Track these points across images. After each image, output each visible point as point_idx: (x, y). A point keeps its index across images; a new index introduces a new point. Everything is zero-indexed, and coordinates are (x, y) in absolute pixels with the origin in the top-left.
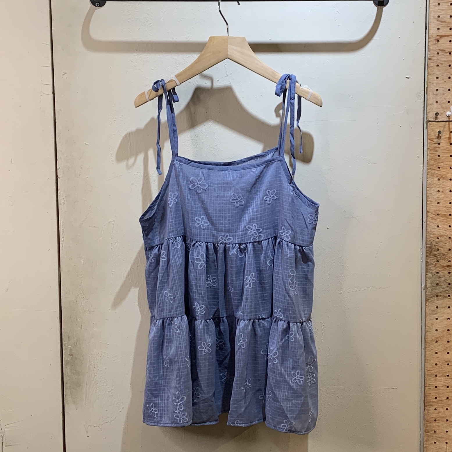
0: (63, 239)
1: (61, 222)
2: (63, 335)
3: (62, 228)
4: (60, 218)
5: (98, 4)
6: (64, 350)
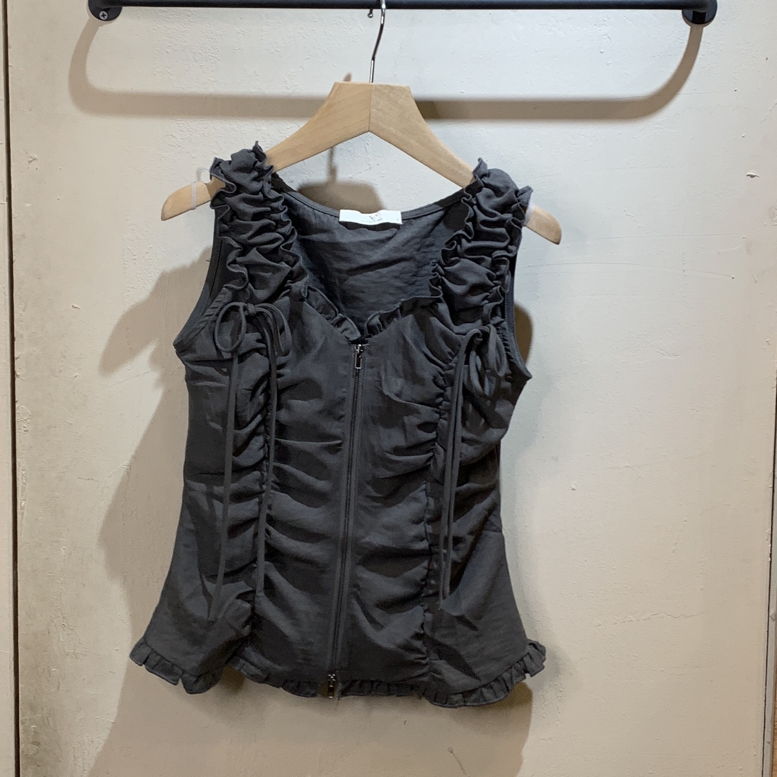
0: (23, 504)
1: (21, 468)
2: (20, 702)
3: (21, 480)
4: (18, 460)
5: (105, 13)
6: (22, 733)
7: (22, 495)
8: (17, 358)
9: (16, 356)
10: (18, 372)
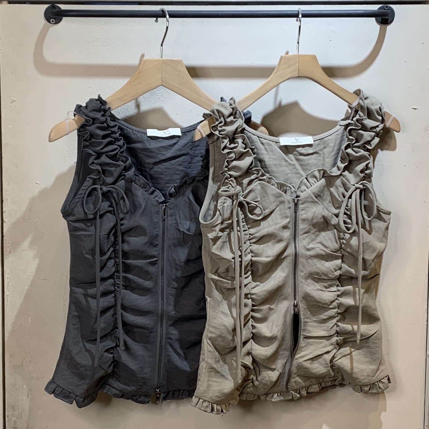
0: (8, 293)
1: (7, 273)
2: (6, 405)
3: (6, 280)
4: (5, 269)
5: (54, 20)
6: (7, 422)
7: (7, 288)
8: (5, 212)
9: (4, 210)
10: (5, 220)
